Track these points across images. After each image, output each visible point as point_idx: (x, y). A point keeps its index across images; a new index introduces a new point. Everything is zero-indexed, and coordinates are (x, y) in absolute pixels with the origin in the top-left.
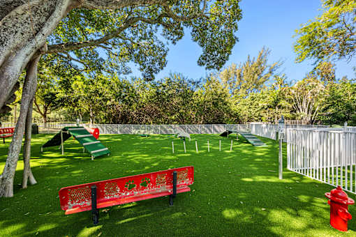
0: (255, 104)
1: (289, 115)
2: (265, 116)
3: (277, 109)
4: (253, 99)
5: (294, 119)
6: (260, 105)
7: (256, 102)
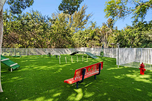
0: (82, 37)
1: (98, 44)
2: (88, 44)
3: (93, 40)
4: (81, 34)
5: (100, 46)
6: (85, 38)
7: (83, 36)
